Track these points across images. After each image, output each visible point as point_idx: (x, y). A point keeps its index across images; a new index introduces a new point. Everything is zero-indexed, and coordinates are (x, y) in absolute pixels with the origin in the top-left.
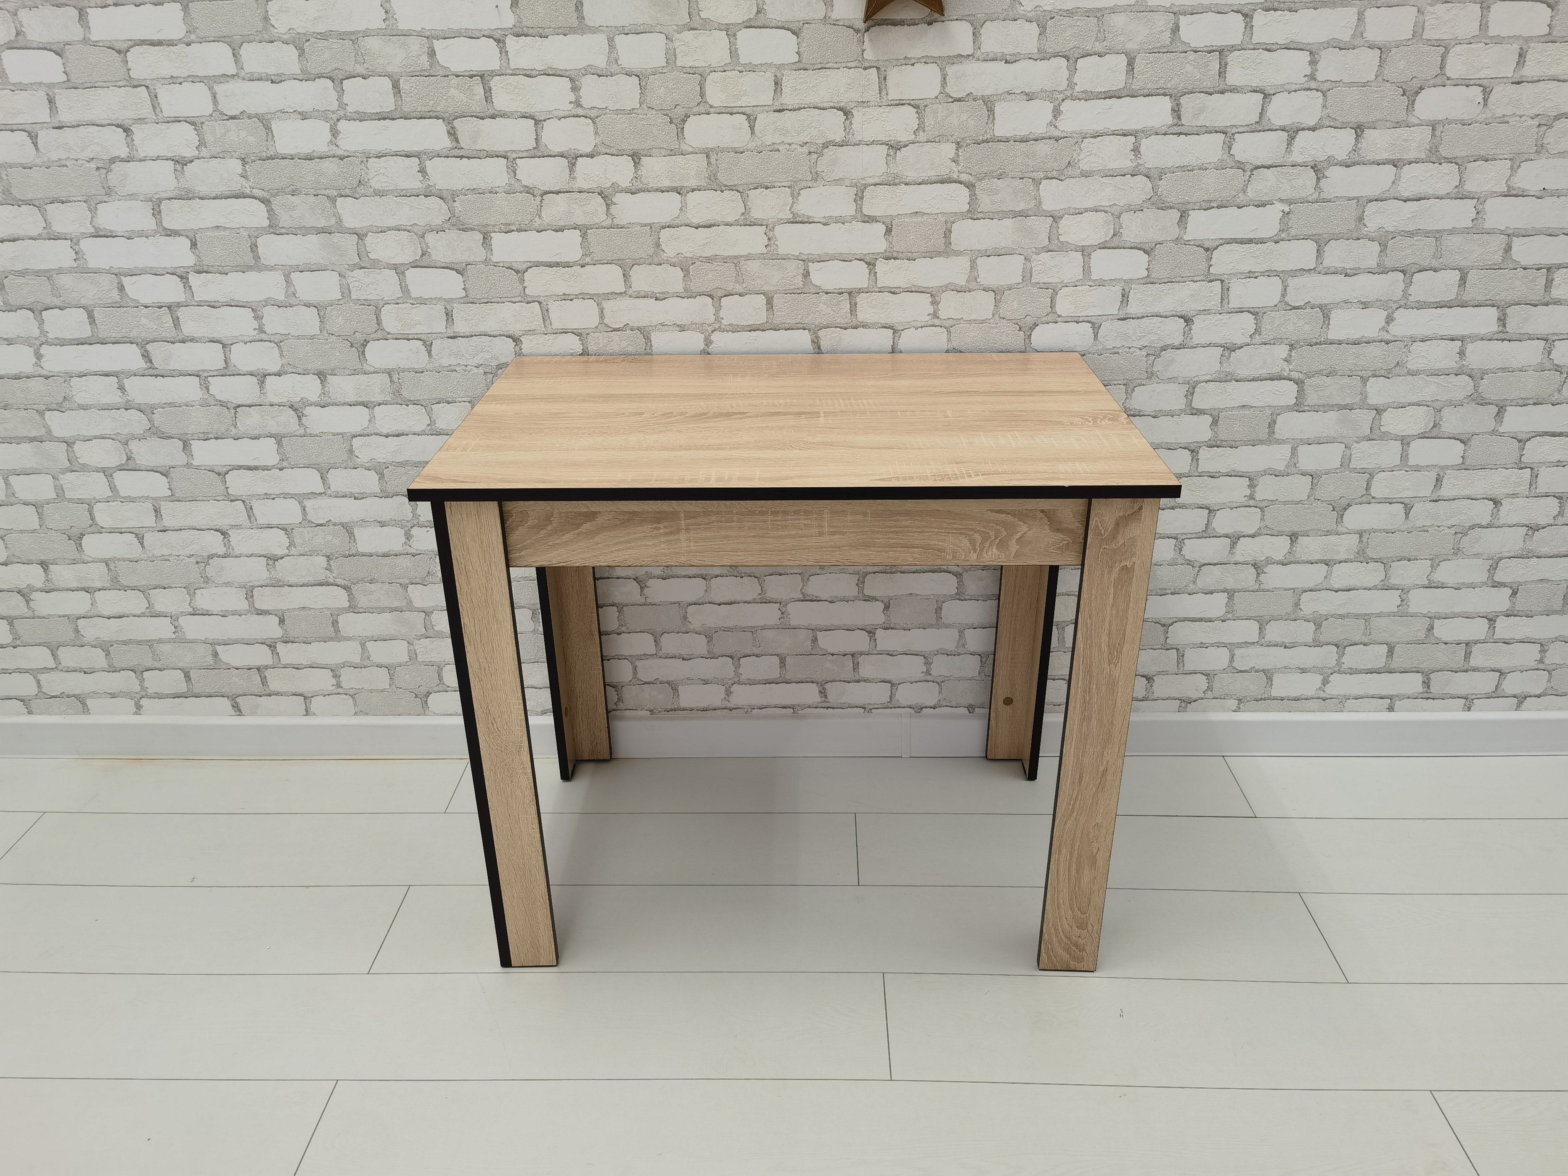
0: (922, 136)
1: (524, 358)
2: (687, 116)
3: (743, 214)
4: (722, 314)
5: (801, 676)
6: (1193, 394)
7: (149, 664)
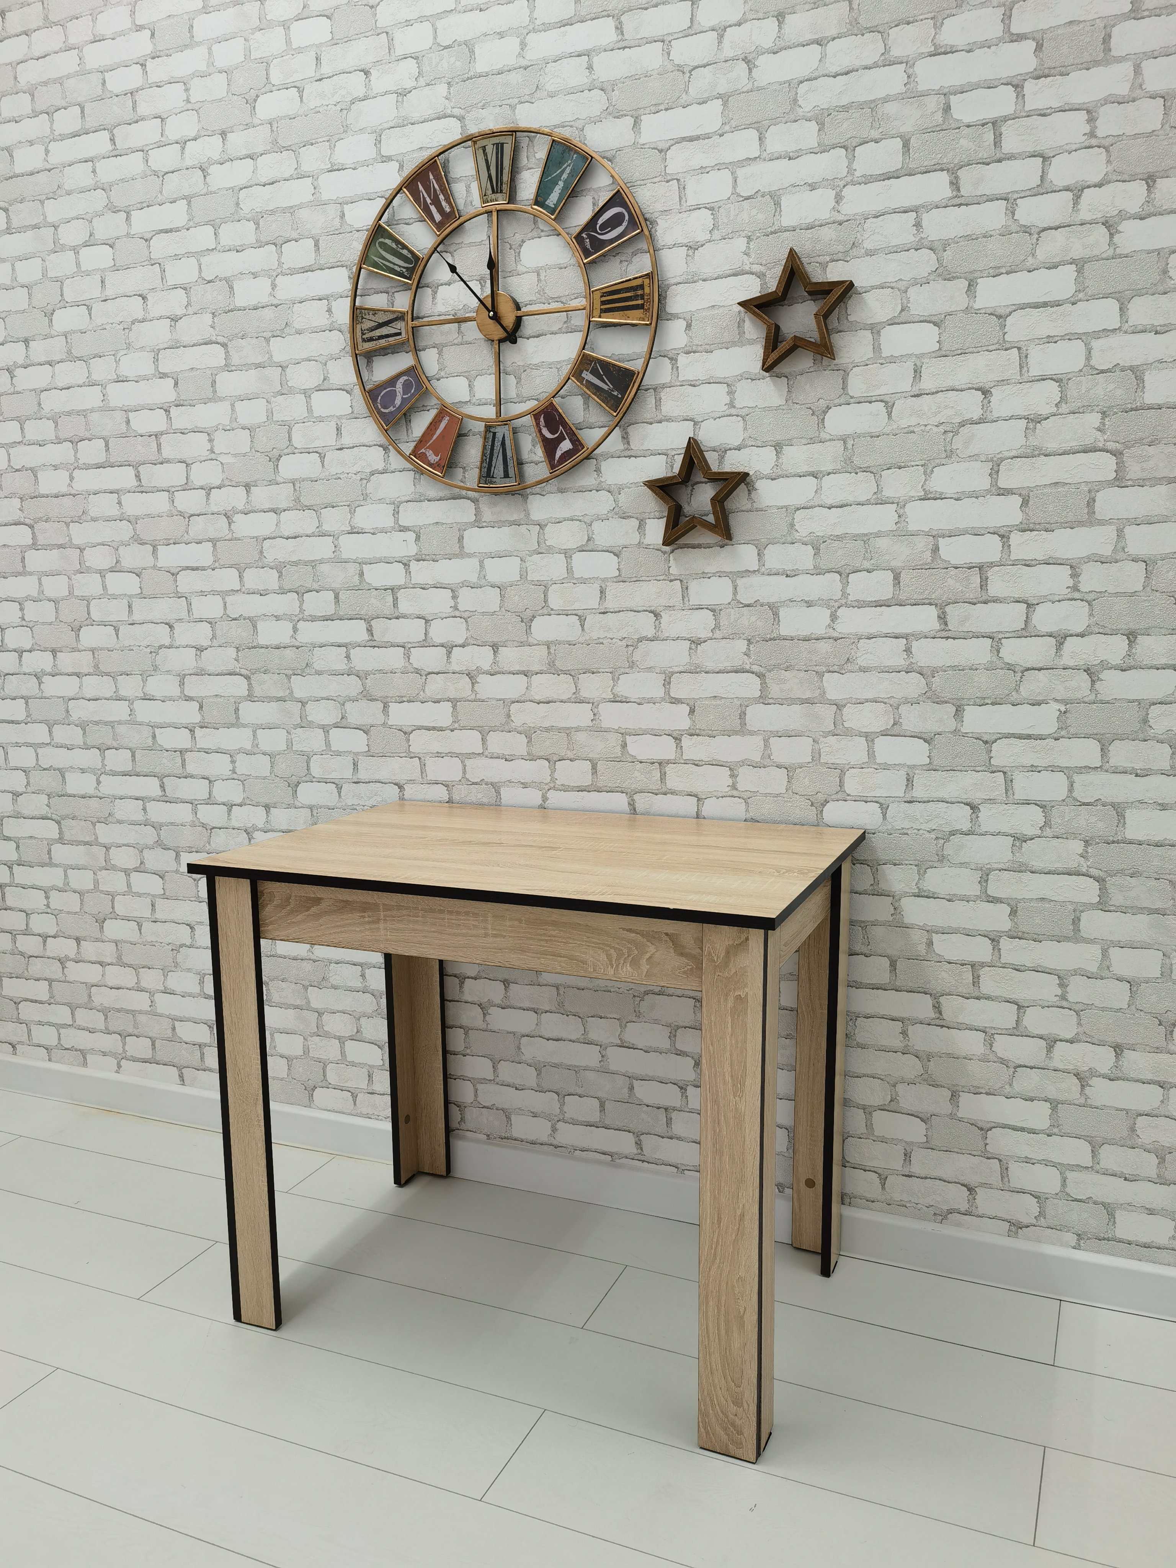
0: (718, 634)
1: (405, 802)
2: (534, 617)
3: (574, 693)
4: (556, 775)
5: (618, 1124)
6: (987, 881)
7: (131, 1030)
